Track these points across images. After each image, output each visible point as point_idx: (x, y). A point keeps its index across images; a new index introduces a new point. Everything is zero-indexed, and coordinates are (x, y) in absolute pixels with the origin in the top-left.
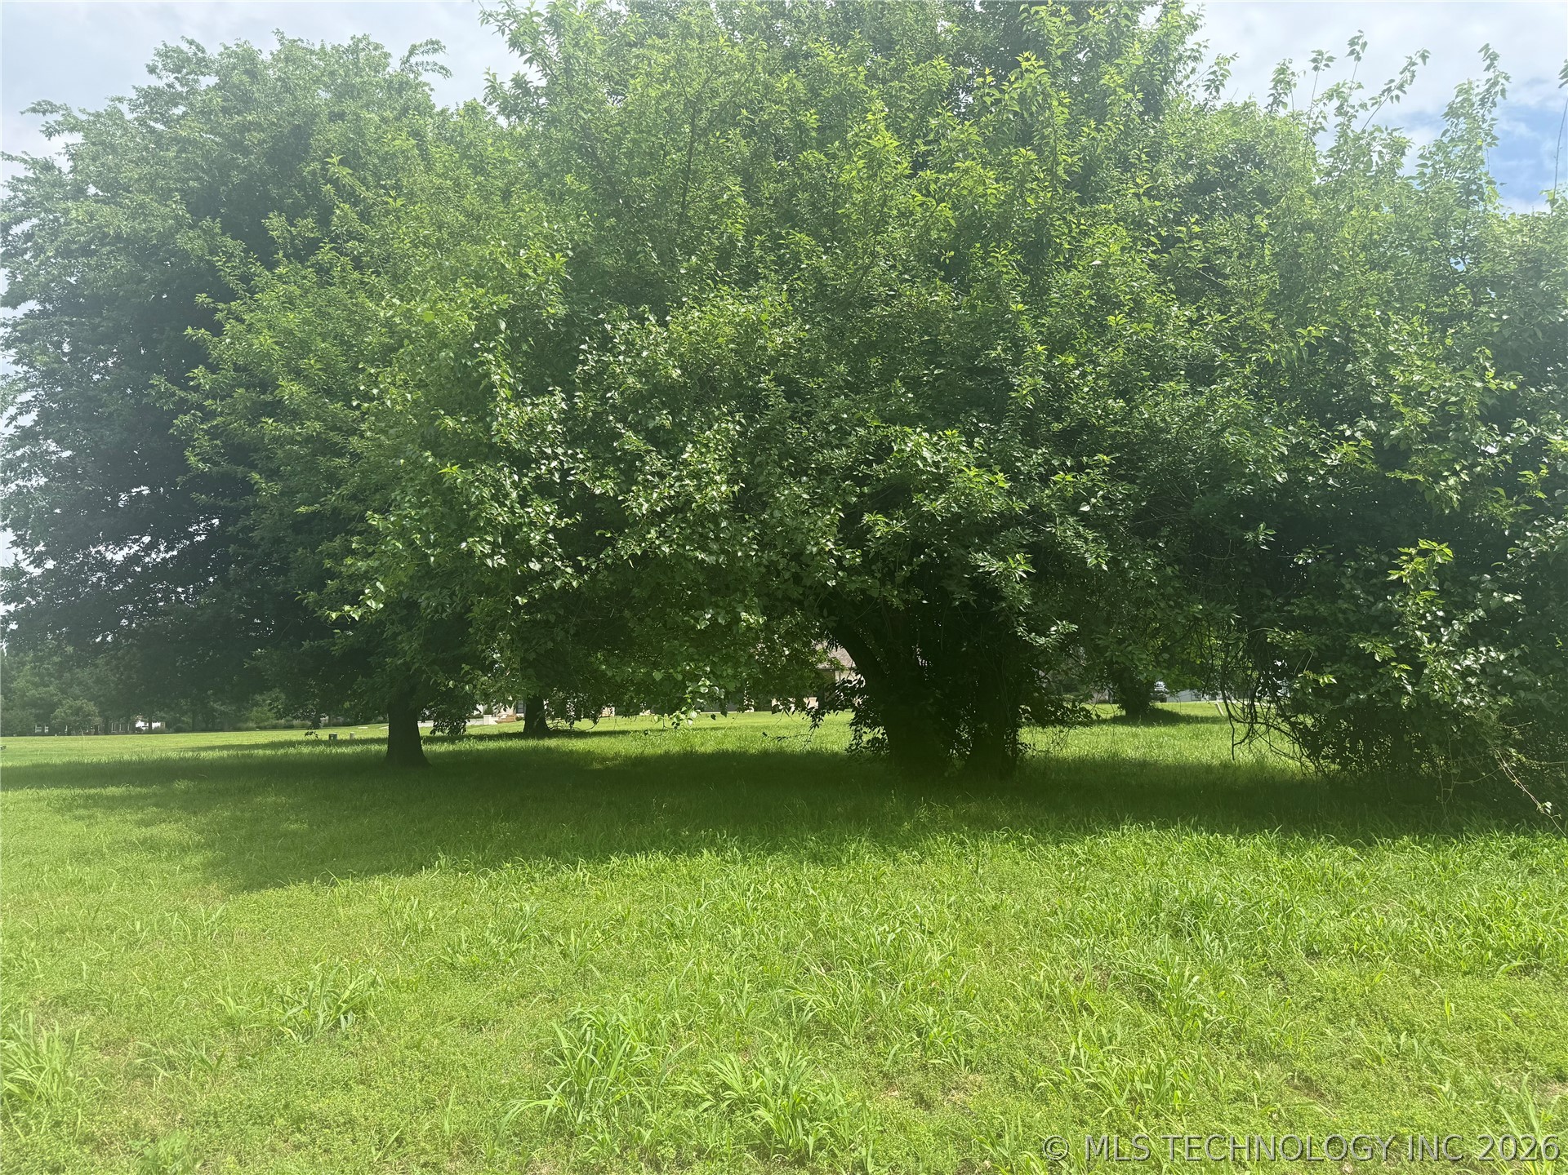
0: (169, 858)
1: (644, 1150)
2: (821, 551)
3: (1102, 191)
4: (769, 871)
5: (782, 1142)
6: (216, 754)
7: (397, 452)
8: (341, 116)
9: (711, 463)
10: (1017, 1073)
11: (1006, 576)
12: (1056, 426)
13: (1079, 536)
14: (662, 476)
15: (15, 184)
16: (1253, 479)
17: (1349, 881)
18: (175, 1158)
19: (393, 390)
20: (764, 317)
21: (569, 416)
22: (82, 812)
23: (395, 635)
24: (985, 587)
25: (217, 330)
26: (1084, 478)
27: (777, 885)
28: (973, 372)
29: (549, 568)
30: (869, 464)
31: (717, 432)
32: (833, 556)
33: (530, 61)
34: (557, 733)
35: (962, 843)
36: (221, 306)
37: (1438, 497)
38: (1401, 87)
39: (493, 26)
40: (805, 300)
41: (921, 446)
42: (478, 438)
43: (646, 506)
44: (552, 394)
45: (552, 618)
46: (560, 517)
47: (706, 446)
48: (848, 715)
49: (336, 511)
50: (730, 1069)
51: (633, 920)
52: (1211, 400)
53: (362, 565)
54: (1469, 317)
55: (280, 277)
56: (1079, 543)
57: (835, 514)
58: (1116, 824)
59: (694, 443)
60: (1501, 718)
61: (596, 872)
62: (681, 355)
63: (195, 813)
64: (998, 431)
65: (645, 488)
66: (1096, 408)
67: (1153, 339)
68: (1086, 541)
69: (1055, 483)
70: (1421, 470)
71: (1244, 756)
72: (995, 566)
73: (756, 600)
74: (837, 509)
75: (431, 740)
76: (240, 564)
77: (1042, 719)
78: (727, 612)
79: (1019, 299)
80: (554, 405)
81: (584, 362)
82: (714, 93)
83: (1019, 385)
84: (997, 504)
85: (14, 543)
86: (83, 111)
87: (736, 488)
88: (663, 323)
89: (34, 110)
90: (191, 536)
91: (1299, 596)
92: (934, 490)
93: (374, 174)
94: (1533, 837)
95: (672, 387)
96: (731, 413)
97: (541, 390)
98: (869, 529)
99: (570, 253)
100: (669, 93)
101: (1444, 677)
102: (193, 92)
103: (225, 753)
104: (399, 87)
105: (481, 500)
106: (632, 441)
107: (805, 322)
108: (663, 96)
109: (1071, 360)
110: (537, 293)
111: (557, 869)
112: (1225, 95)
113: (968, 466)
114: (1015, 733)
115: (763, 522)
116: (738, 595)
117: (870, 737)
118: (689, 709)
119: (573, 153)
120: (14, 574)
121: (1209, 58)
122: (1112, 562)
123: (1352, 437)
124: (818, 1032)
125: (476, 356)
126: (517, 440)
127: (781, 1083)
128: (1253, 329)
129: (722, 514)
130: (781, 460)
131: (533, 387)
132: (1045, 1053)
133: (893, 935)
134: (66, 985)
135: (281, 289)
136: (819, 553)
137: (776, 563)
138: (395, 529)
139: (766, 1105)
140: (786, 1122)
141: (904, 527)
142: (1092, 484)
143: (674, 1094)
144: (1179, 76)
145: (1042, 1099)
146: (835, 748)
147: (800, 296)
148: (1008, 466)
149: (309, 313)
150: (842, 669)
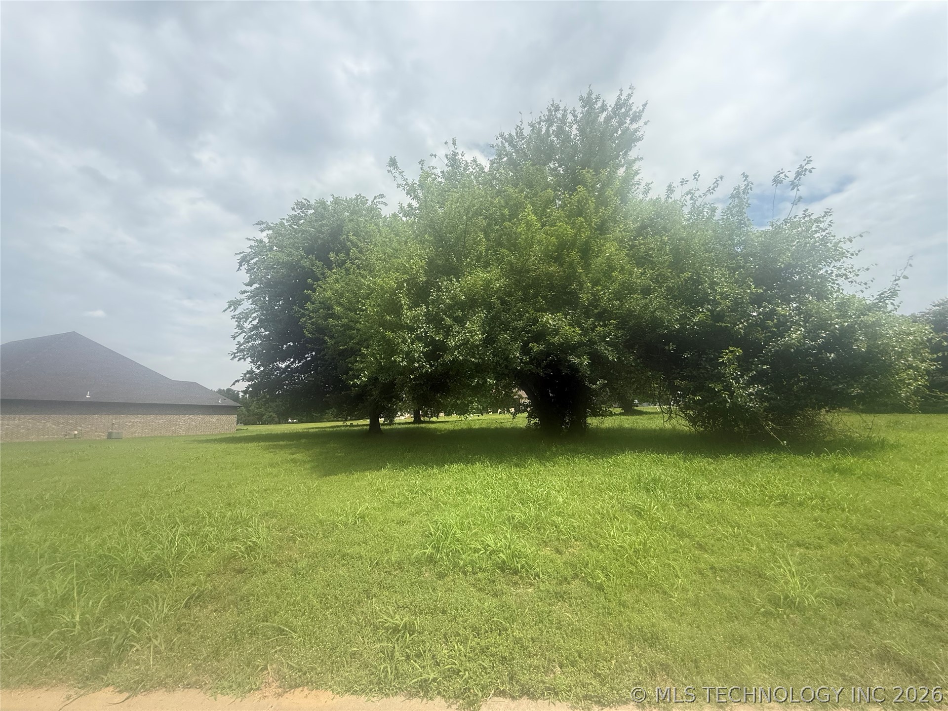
0: (299, 466)
1: (461, 568)
3: (608, 230)
4: (500, 470)
5: (509, 566)
6: (314, 430)
7: (371, 328)
8: (352, 220)
9: (475, 328)
10: (592, 542)
11: (581, 364)
12: (596, 311)
13: (606, 349)
14: (459, 333)
15: (251, 247)
16: (667, 327)
17: (711, 471)
18: (303, 569)
19: (370, 307)
20: (492, 277)
21: (427, 314)
22: (272, 450)
23: (371, 389)
24: (574, 369)
25: (314, 291)
26: (607, 329)
27: (503, 475)
28: (566, 293)
29: (421, 365)
30: (530, 326)
31: (477, 317)
32: (519, 358)
33: (413, 199)
34: (424, 422)
35: (568, 459)
36: (315, 283)
37: (735, 332)
38: (713, 189)
39: (401, 188)
40: (506, 271)
41: (549, 319)
42: (397, 322)
43: (453, 343)
44: (422, 306)
45: (422, 383)
46: (424, 348)
47: (474, 322)
48: (526, 414)
49: (352, 348)
50: (490, 540)
51: (454, 487)
52: (651, 300)
53: (360, 366)
54: (743, 267)
55: (334, 273)
56: (606, 352)
57: (519, 343)
58: (623, 451)
59: (470, 321)
60: (764, 411)
61: (440, 470)
62: (465, 291)
63: (308, 450)
64: (575, 313)
65: (453, 337)
66: (609, 304)
67: (628, 280)
68: (608, 350)
69: (597, 331)
70: (729, 322)
71: (668, 426)
72: (577, 360)
73: (492, 374)
75: (383, 425)
76: (322, 367)
77: (595, 414)
78: (483, 379)
79: (580, 268)
80: (422, 310)
81: (432, 296)
82: (474, 206)
83: (582, 297)
84: (576, 339)
85: (251, 362)
86: (272, 224)
87: (484, 336)
88: (458, 281)
89: (257, 224)
90: (306, 358)
91: (685, 368)
92: (554, 334)
93: (363, 238)
94: (780, 454)
95: (462, 302)
96: (482, 310)
97: (418, 306)
98: (532, 349)
99: (427, 260)
100: (459, 206)
101: (742, 396)
102: (306, 215)
103: (317, 430)
104: (371, 210)
105: (398, 343)
106: (448, 321)
107: (507, 279)
108: (457, 207)
109: (600, 288)
110: (416, 274)
111: (427, 469)
112: (650, 196)
113: (566, 326)
114: (585, 419)
115: (494, 347)
116: (486, 373)
117: (534, 422)
118: (470, 413)
119: (428, 228)
120: (251, 372)
121: (643, 184)
122: (618, 358)
123: (702, 311)
124: (520, 526)
125: (396, 295)
126: (410, 323)
127: (508, 544)
128: (664, 275)
129: (480, 345)
130: (500, 326)
131: (415, 305)
132: (602, 534)
133: (545, 492)
134: (267, 509)
135: (334, 276)
136: (514, 357)
137: (499, 361)
138: (371, 354)
139: (503, 552)
140: (510, 559)
141: (544, 348)
142: (610, 331)
143: (470, 548)
144: (633, 190)
145: (602, 551)
146: (521, 426)
147: (504, 270)
148: (580, 325)
149: (343, 284)
150: (523, 398)
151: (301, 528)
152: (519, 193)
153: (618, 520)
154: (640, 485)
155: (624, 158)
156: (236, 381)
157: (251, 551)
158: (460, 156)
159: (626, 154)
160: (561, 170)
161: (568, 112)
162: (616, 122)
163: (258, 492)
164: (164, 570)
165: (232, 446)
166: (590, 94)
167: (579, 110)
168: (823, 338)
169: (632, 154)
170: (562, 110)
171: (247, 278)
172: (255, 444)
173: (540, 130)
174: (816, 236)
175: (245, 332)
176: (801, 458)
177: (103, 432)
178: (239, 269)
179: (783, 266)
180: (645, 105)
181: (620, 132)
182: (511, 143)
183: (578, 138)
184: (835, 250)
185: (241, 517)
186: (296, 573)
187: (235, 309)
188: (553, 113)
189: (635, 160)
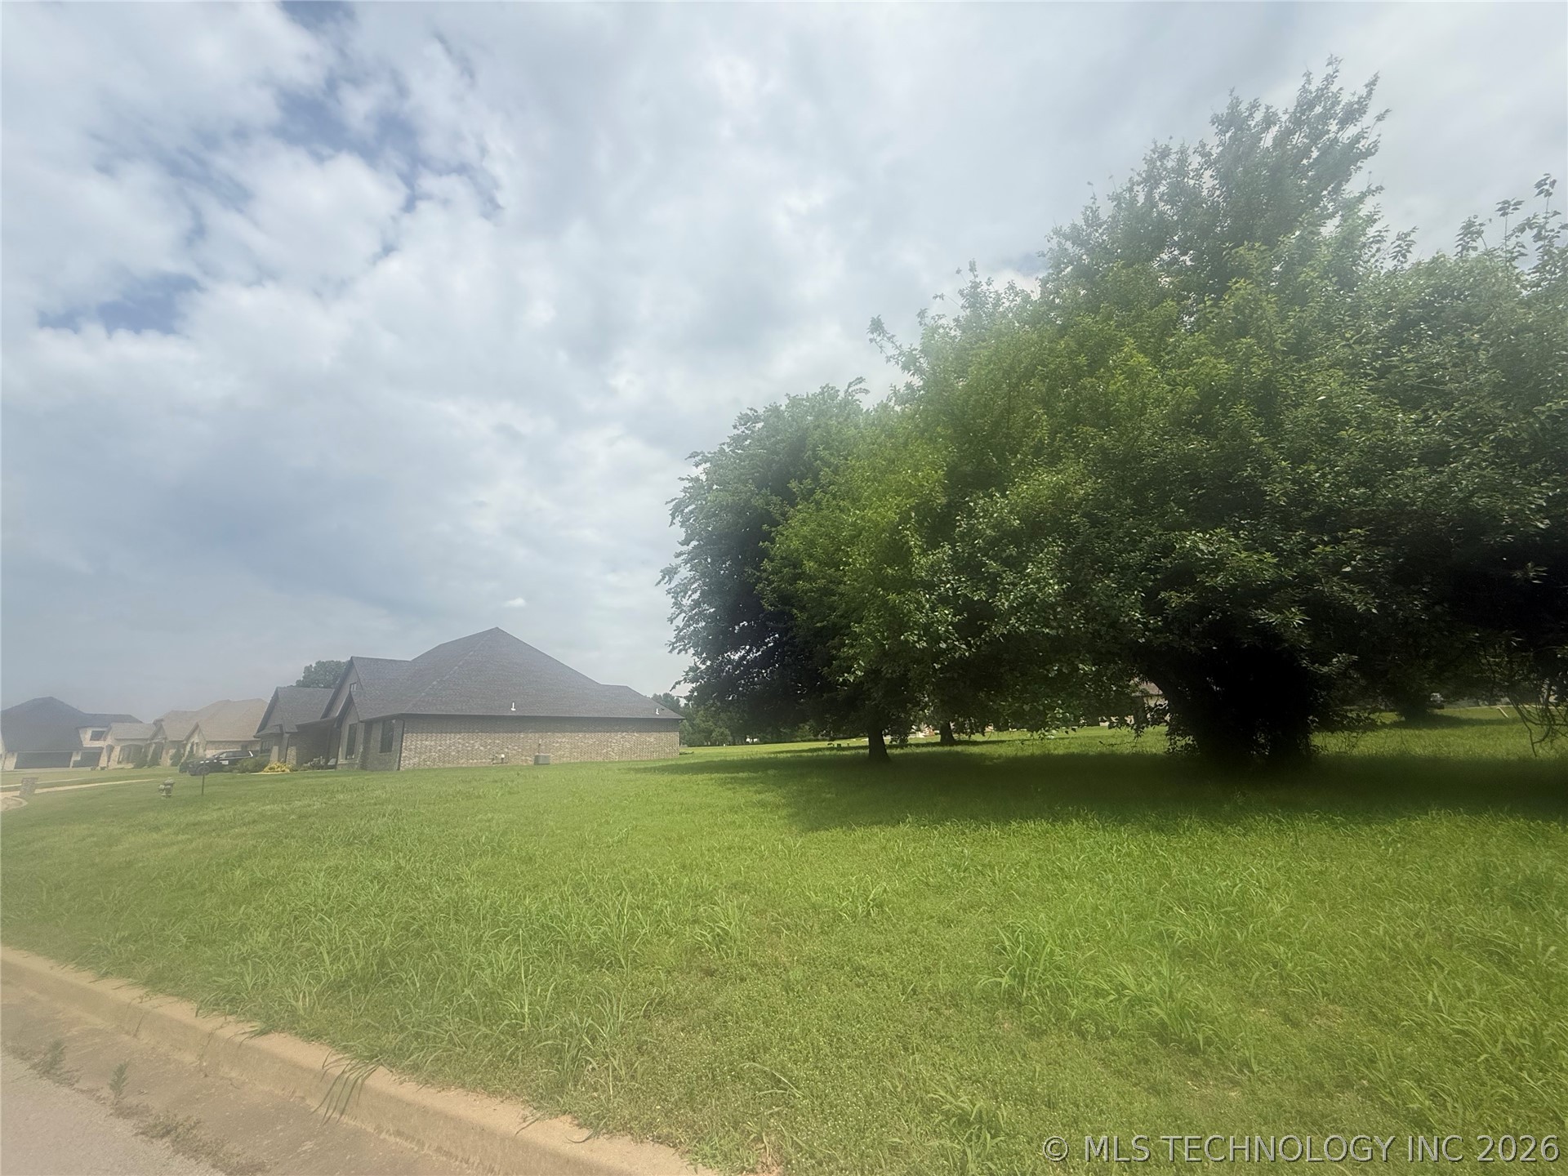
0: (771, 811)
1: (1071, 1024)
2: (1131, 620)
3: (1314, 349)
5: (1175, 1034)
6: (785, 755)
7: (863, 590)
8: (819, 426)
9: (1046, 573)
11: (1286, 624)
12: (1306, 514)
13: (1344, 589)
14: (1014, 585)
15: (685, 490)
19: (859, 558)
20: (1069, 480)
21: (954, 558)
22: (730, 786)
23: (869, 689)
25: (773, 541)
26: (1342, 548)
29: (951, 646)
30: (1158, 559)
32: (1140, 622)
33: (913, 374)
34: (961, 743)
35: (1278, 821)
36: (773, 529)
39: (893, 362)
42: (905, 577)
43: (1007, 603)
44: (943, 546)
45: (956, 676)
46: (954, 616)
47: (1041, 563)
49: (834, 624)
50: (1126, 974)
51: (1034, 863)
53: (851, 652)
55: (798, 511)
56: (1347, 595)
57: (1138, 594)
59: (1033, 562)
61: (1002, 831)
63: (780, 787)
64: (1258, 524)
65: (1005, 593)
66: (1340, 496)
67: (1385, 440)
68: (1352, 592)
69: (1316, 554)
72: (1274, 619)
73: (1088, 655)
74: (1139, 591)
76: (790, 656)
78: (1069, 665)
79: (1258, 434)
80: (944, 553)
81: (960, 526)
82: (1020, 362)
83: (1271, 491)
84: (1268, 575)
85: (694, 655)
86: (709, 453)
87: (1065, 586)
88: (1004, 496)
89: (690, 457)
90: (766, 644)
92: (1212, 570)
93: (837, 451)
95: (1014, 531)
96: (1054, 541)
97: (936, 546)
98: (1166, 602)
99: (945, 469)
100: (992, 369)
102: (753, 432)
103: (789, 755)
105: (910, 611)
106: (993, 566)
107: (1097, 478)
108: (989, 372)
109: (1312, 467)
110: (930, 494)
111: (978, 827)
112: (1412, 259)
113: (1238, 551)
114: (1307, 738)
115: (1087, 605)
116: (1075, 654)
117: (1183, 743)
118: (1050, 728)
119: (941, 416)
120: (694, 669)
121: (1391, 237)
122: (1380, 607)
125: (899, 532)
126: (926, 576)
127: (1167, 990)
128: (1481, 416)
130: (1093, 565)
131: (933, 544)
132: (1400, 996)
133: (1236, 889)
134: (735, 878)
135: (800, 516)
137: (1098, 631)
138: (867, 631)
139: (1158, 1004)
140: (1176, 1019)
141: (1193, 598)
143: (1087, 987)
144: (1366, 257)
145: (1408, 1035)
146: (1154, 751)
147: (1091, 464)
148: (1273, 548)
149: (813, 525)
150: (1152, 696)
151: (786, 914)
152: (1105, 321)
153: (1442, 968)
154: (1491, 891)
155: (1334, 200)
156: (677, 683)
157: (721, 943)
158: (985, 287)
159: (1337, 190)
160: (1187, 260)
161: (1190, 151)
162: (1305, 137)
163: (719, 851)
164: (615, 955)
165: (679, 778)
169: (1353, 187)
170: (1177, 153)
171: (681, 534)
172: (706, 776)
173: (1134, 199)
175: (685, 612)
177: (530, 756)
178: (672, 523)
181: (1315, 154)
182: (1077, 241)
183: (1218, 193)
185: (702, 887)
186: (788, 988)
187: (670, 580)
188: (1159, 163)
189: (1363, 196)
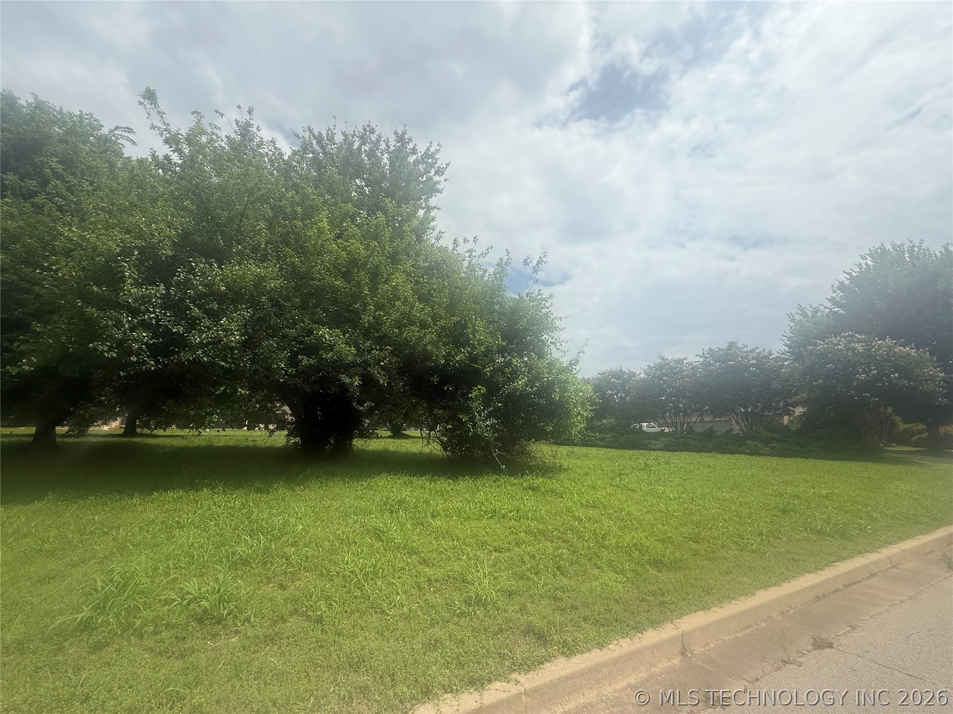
2: (279, 367)
5: (211, 614)
9: (233, 326)
10: (324, 570)
11: (352, 384)
16: (434, 361)
19: (65, 269)
20: (267, 275)
21: (165, 297)
24: (344, 388)
26: (382, 353)
30: (304, 337)
31: (239, 315)
32: (284, 370)
37: (484, 373)
38: (485, 254)
39: (157, 131)
40: (287, 272)
41: (325, 334)
42: (111, 298)
43: (198, 339)
44: (158, 286)
46: (151, 339)
47: (233, 320)
48: (285, 432)
50: (192, 585)
51: (158, 521)
52: (425, 334)
53: (24, 347)
54: (496, 322)
57: (287, 353)
58: (379, 473)
59: (227, 317)
60: (495, 440)
62: (227, 282)
64: (355, 333)
65: (199, 332)
66: (390, 331)
69: (372, 354)
70: (480, 365)
72: (347, 380)
73: (246, 384)
74: (288, 352)
78: (232, 388)
79: (367, 290)
84: (350, 358)
87: (244, 338)
91: (444, 399)
92: (328, 350)
94: (500, 476)
95: (220, 294)
96: (247, 308)
97: (152, 284)
98: (300, 361)
101: (481, 427)
106: (196, 312)
107: (285, 281)
109: (382, 314)
113: (342, 343)
114: (351, 441)
115: (255, 353)
116: (238, 382)
117: (293, 441)
118: (206, 427)
119: (190, 193)
121: (437, 230)
122: (389, 383)
123: (464, 352)
124: (241, 564)
126: (133, 302)
127: (217, 588)
129: (236, 348)
130: (267, 330)
131: (148, 281)
136: (277, 368)
137: (258, 370)
139: (207, 599)
140: (215, 605)
141: (315, 362)
142: (384, 356)
145: (331, 579)
146: (279, 445)
147: (284, 270)
148: (356, 345)
150: (286, 414)
152: (318, 195)
162: (423, 168)
166: (404, 133)
167: (392, 143)
168: (537, 387)
170: (377, 135)
174: (543, 311)
176: (513, 478)
179: (521, 328)
180: (448, 165)
181: (425, 178)
182: (319, 142)
183: (387, 167)
184: (552, 324)
189: (434, 208)
